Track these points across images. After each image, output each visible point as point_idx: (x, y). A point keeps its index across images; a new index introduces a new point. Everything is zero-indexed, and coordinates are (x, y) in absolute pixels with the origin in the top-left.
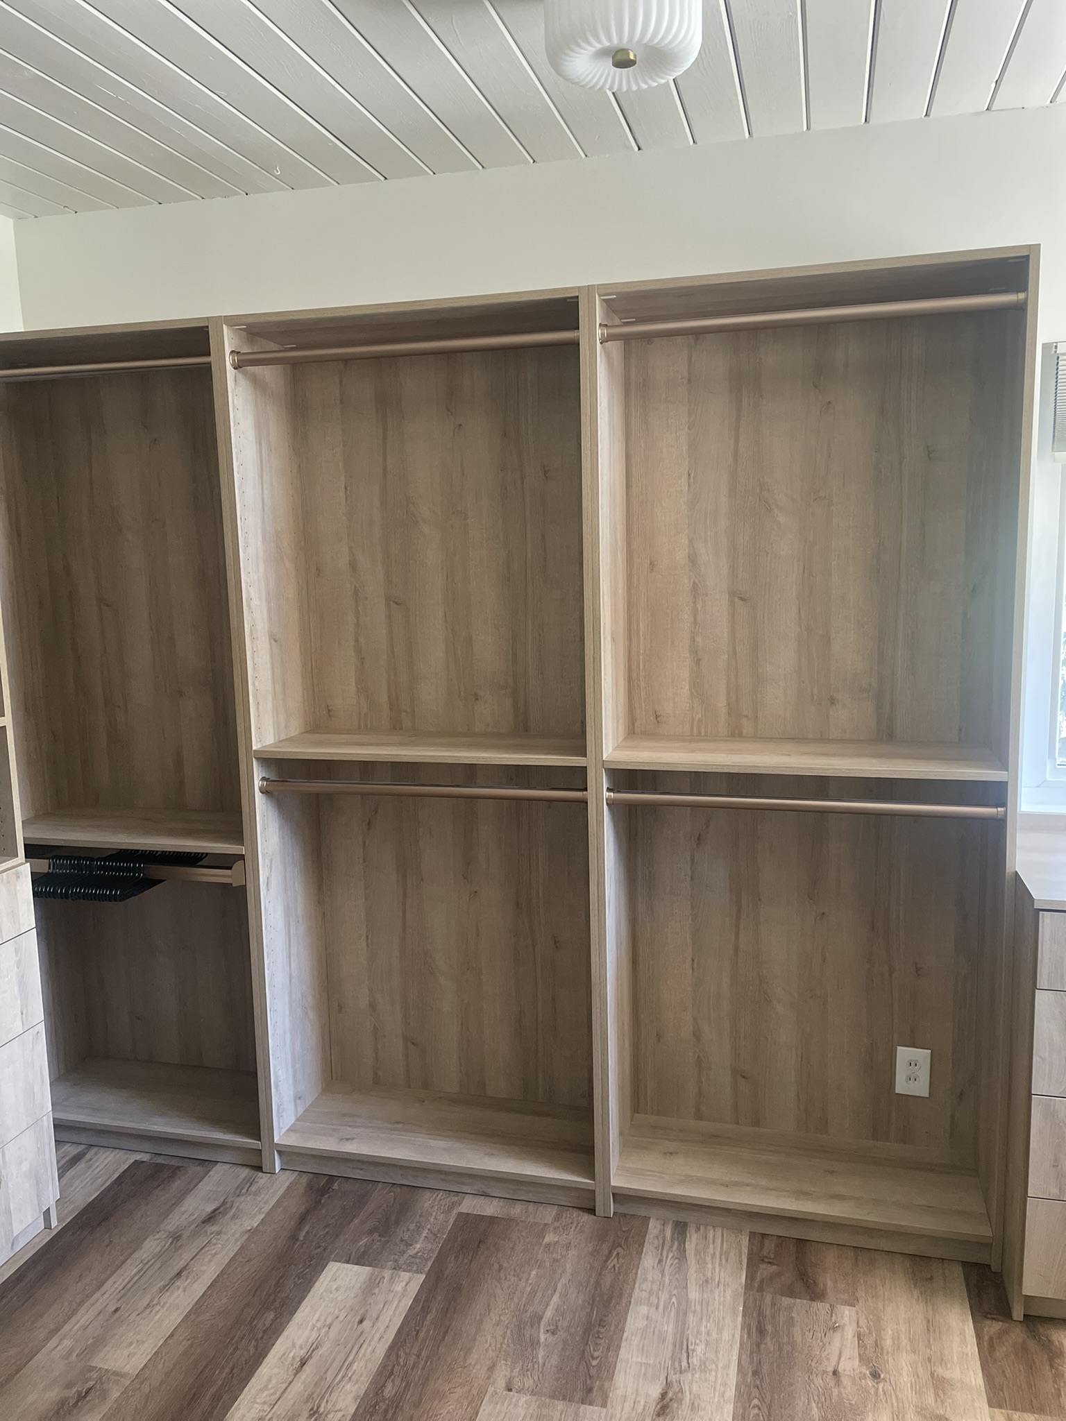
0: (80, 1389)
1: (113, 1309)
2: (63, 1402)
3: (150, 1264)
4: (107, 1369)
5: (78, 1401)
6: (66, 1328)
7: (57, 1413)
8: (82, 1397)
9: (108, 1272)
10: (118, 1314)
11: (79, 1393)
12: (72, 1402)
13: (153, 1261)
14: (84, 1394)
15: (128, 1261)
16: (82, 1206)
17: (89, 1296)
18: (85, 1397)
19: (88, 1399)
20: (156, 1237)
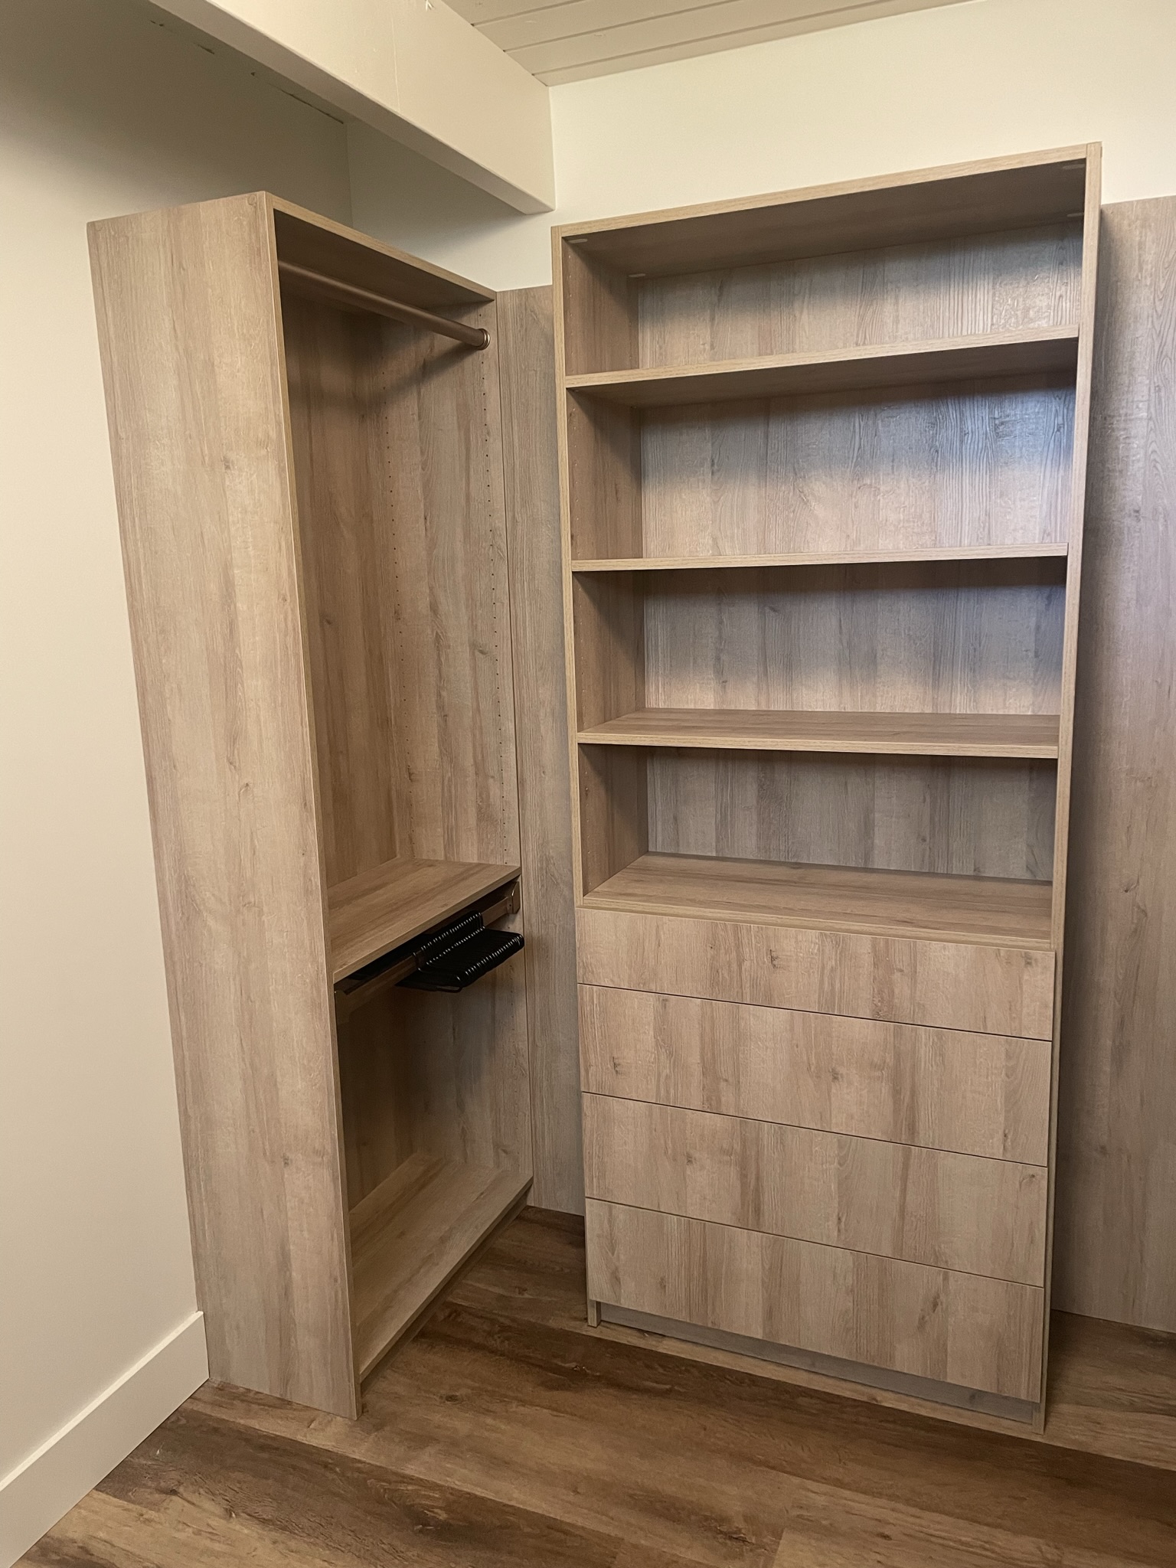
0: (743, 1531)
1: (886, 1533)
2: (723, 1520)
3: (984, 1553)
4: (776, 1550)
5: (725, 1534)
6: (847, 1493)
7: (706, 1518)
8: (734, 1537)
9: (958, 1511)
10: (880, 1540)
11: (739, 1531)
12: (724, 1529)
13: (993, 1555)
14: (735, 1536)
15: (985, 1528)
16: (1090, 1450)
17: (907, 1502)
18: (731, 1538)
19: (728, 1542)
20: (1044, 1548)
